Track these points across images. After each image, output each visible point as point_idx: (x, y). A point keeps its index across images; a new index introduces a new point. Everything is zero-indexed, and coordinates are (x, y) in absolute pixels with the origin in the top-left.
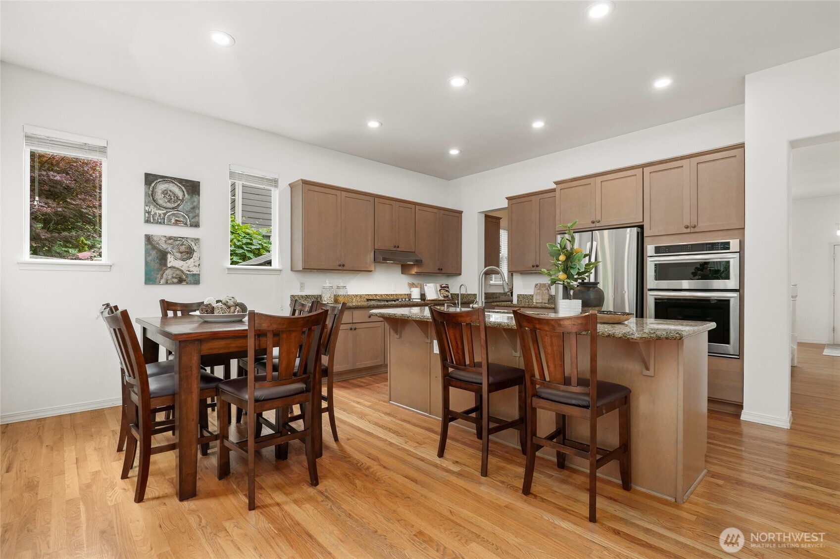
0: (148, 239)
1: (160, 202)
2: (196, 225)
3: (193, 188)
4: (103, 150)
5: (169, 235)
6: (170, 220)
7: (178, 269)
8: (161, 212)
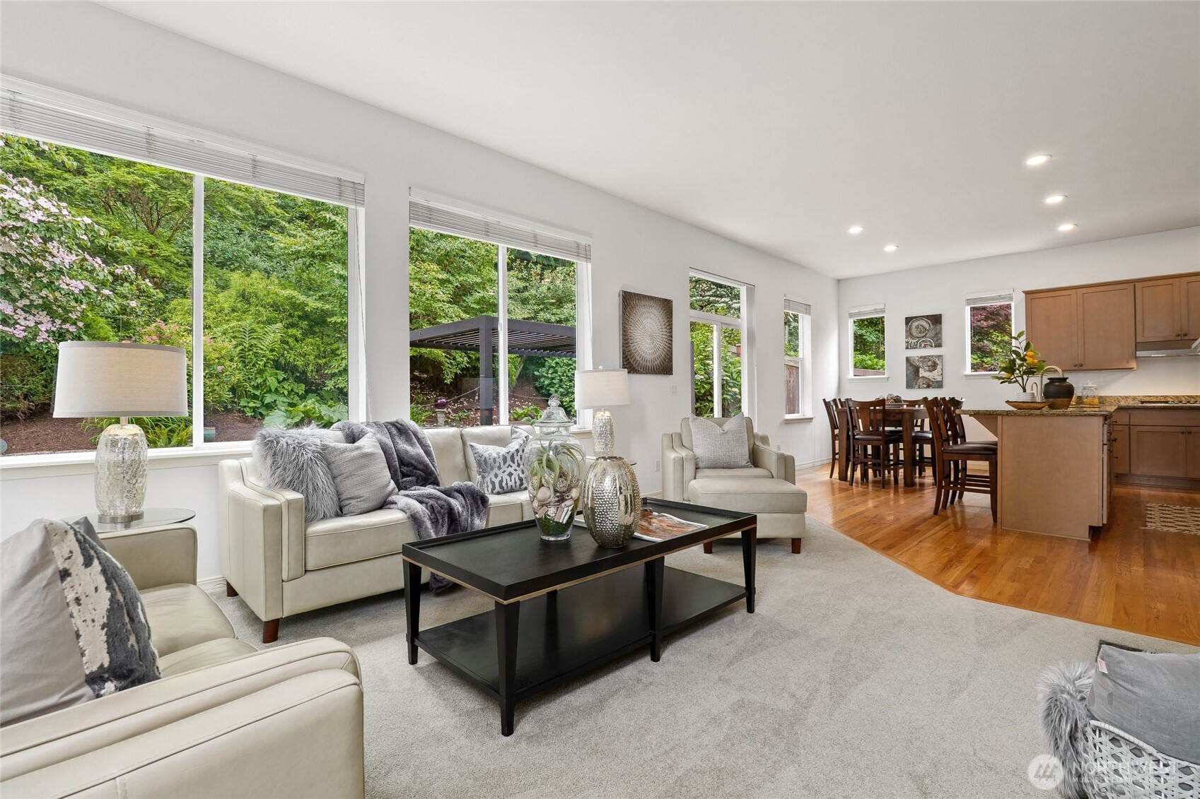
0: (908, 359)
1: (914, 334)
2: (939, 345)
3: (936, 320)
4: (883, 311)
5: (920, 355)
6: (920, 345)
7: (926, 378)
8: (915, 341)
